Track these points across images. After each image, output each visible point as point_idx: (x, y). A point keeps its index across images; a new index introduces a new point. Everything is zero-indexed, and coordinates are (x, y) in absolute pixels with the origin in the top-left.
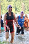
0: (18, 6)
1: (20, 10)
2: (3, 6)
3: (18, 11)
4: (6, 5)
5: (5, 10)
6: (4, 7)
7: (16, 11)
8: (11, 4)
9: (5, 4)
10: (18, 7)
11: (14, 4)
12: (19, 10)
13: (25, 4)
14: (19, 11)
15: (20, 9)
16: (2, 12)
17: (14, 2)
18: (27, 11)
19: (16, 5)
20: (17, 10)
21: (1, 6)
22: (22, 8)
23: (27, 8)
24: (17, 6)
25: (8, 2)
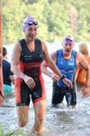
0: (57, 16)
1: (64, 29)
2: (10, 17)
3: (58, 34)
4: (19, 13)
5: (15, 29)
6: (13, 19)
7: (52, 33)
8: (35, 10)
9: (17, 10)
10: (58, 21)
11: (44, 12)
12: (60, 29)
13: (78, 9)
14: (60, 32)
15: (63, 26)
16: (7, 38)
17: (46, 6)
18: (84, 33)
19: (49, 14)
20: (55, 28)
21: (4, 16)
22: (70, 23)
23: (86, 22)
24: (53, 16)
25: (26, 4)
